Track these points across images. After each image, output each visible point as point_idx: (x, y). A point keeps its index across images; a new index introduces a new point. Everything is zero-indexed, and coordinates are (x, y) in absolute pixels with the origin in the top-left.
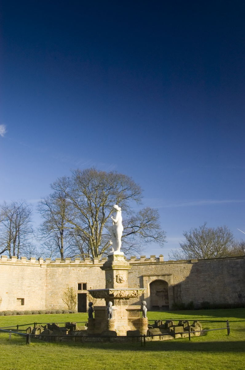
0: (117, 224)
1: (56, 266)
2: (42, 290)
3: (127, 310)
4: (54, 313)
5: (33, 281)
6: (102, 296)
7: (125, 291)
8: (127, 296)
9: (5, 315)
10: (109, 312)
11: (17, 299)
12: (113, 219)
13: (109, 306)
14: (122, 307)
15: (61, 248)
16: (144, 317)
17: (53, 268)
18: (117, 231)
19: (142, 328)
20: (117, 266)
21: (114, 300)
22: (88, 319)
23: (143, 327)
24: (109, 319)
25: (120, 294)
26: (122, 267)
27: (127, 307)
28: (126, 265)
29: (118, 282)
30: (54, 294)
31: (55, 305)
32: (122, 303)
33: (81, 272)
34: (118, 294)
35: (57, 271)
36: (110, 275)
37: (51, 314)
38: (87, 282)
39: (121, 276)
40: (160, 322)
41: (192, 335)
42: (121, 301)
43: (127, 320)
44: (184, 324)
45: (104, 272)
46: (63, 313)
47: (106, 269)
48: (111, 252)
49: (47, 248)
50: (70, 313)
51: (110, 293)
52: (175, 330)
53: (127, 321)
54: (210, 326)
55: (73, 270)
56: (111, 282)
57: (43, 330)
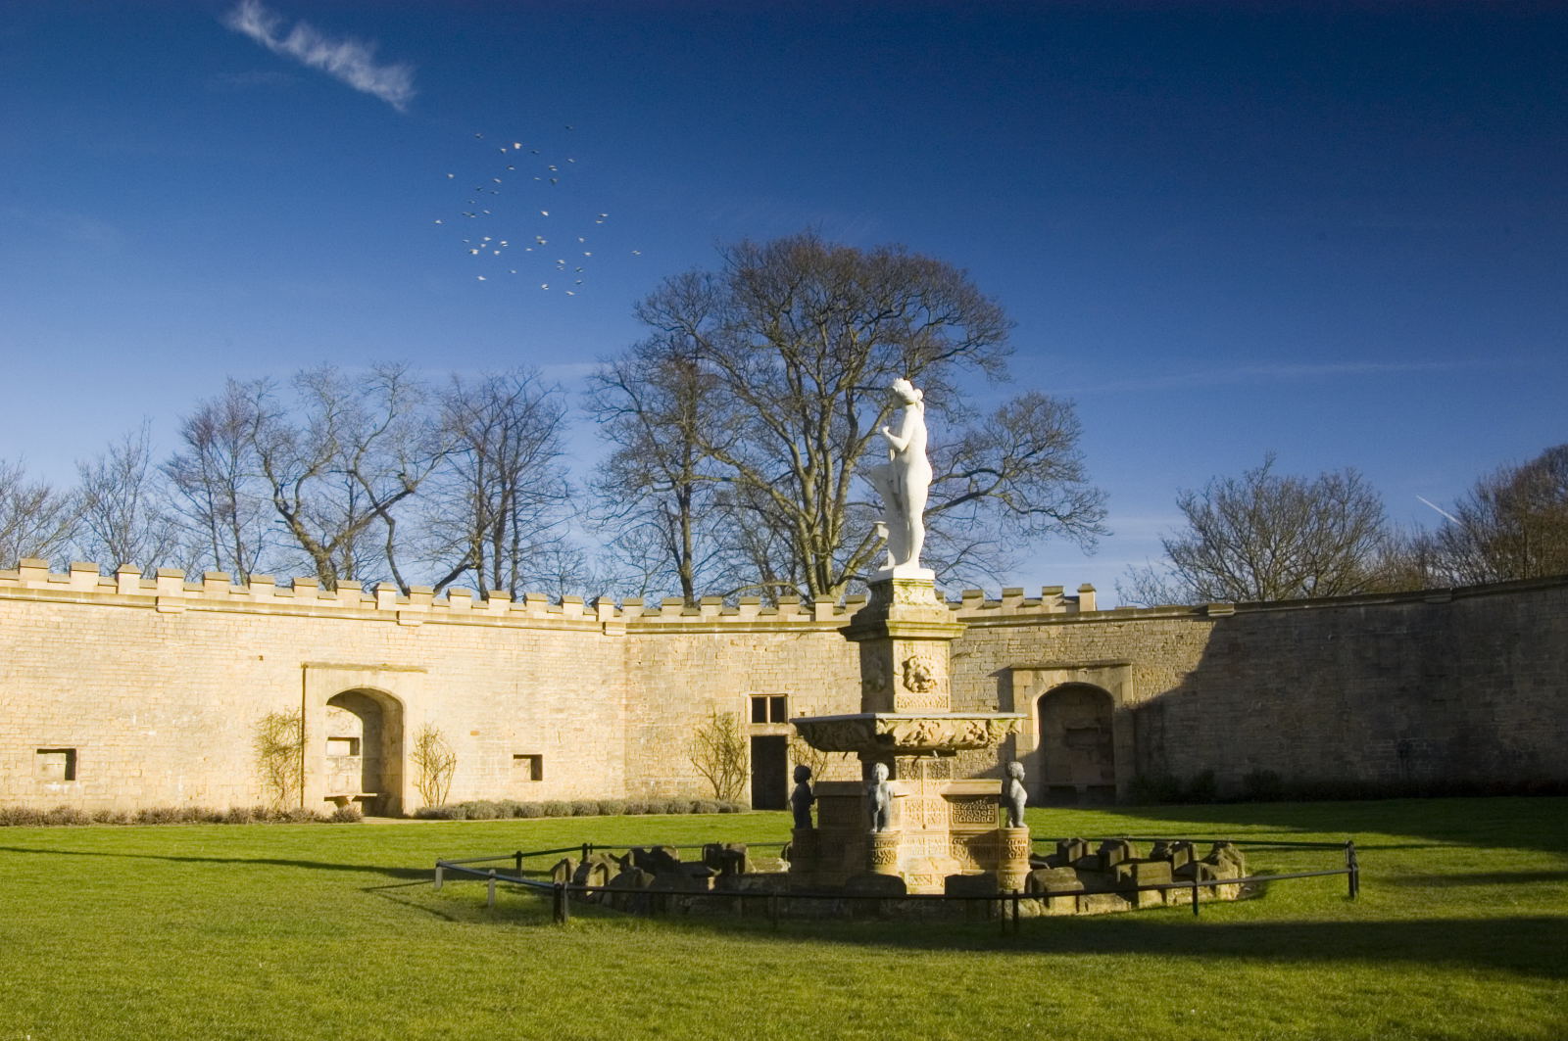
0: (906, 458)
1: (662, 630)
2: (612, 724)
3: (946, 797)
4: (659, 812)
5: (574, 687)
6: (847, 741)
7: (940, 722)
8: (945, 741)
9: (468, 818)
10: (875, 804)
11: (516, 757)
12: (892, 437)
13: (877, 782)
14: (925, 787)
15: (681, 558)
16: (1016, 825)
17: (654, 636)
18: (906, 485)
19: (1008, 868)
20: (909, 626)
21: (897, 758)
22: (792, 830)
23: (1009, 862)
24: (875, 830)
25: (919, 733)
26: (926, 626)
27: (946, 785)
28: (942, 620)
29: (910, 689)
30: (655, 737)
31: (662, 779)
32: (926, 771)
33: (761, 651)
34: (909, 735)
35: (669, 648)
36: (880, 659)
37: (646, 815)
38: (790, 693)
39: (923, 662)
40: (1080, 846)
41: (1204, 895)
42: (925, 763)
43: (947, 836)
44: (1176, 855)
45: (856, 646)
46: (694, 811)
47: (863, 638)
48: (883, 568)
49: (629, 560)
50: (724, 810)
51: (881, 729)
52: (1140, 875)
53: (946, 840)
54: (1279, 864)
55: (732, 643)
56: (882, 688)
57: (619, 872)
